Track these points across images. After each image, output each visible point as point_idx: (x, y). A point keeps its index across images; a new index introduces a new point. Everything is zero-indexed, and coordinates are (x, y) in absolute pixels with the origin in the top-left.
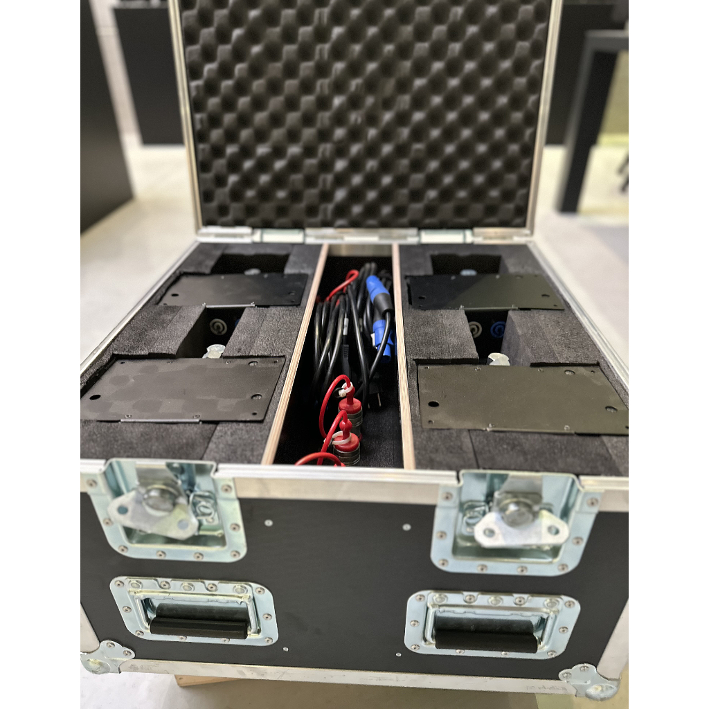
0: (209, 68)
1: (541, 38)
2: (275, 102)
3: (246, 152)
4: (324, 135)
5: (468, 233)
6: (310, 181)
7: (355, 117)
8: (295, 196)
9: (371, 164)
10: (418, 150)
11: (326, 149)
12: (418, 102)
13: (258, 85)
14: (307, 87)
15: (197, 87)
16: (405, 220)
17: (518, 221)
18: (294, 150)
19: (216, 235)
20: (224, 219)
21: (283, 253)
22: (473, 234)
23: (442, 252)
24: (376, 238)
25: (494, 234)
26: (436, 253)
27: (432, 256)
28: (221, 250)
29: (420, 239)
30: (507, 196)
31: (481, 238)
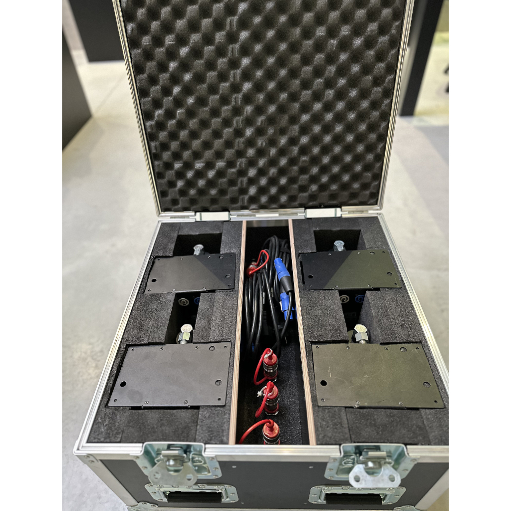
0: (158, 113)
1: (390, 86)
2: (206, 134)
3: (188, 166)
4: (240, 154)
5: (338, 209)
6: (232, 183)
7: (261, 142)
8: (222, 192)
9: (273, 171)
10: (304, 161)
11: (241, 162)
12: (304, 130)
13: (193, 123)
14: (227, 123)
15: (151, 126)
16: (296, 203)
17: (372, 201)
18: (220, 164)
19: (169, 217)
20: (176, 207)
21: (218, 232)
22: (341, 210)
23: (322, 229)
24: (277, 215)
25: (355, 210)
26: (318, 229)
27: (315, 232)
28: (177, 232)
29: (306, 214)
30: (365, 186)
31: (347, 213)
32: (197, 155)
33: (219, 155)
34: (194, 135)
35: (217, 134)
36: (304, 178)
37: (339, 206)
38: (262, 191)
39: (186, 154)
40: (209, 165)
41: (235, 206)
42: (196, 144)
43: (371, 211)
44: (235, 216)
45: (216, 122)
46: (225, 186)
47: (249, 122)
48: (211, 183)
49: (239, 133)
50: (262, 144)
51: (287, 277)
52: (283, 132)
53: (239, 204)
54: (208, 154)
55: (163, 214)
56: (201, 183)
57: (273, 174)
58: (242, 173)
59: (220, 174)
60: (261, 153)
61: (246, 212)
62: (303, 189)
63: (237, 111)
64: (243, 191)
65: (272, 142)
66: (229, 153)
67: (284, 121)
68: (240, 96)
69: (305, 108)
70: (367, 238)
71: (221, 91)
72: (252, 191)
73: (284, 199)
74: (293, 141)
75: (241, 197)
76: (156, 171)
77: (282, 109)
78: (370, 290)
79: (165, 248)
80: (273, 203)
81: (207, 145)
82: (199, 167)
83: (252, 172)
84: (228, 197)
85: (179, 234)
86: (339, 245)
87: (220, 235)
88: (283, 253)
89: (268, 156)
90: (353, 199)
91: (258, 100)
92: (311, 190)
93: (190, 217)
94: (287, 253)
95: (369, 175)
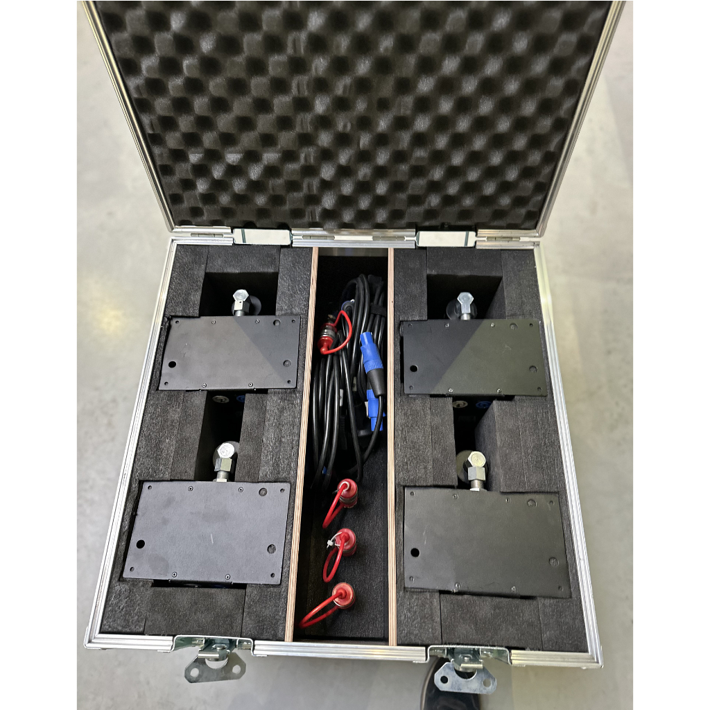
0: (148, 64)
2: (240, 107)
3: (213, 156)
4: (306, 140)
6: (293, 186)
7: (343, 123)
8: (277, 200)
9: (364, 172)
10: (418, 159)
11: (307, 155)
12: (423, 105)
13: (216, 85)
14: (280, 86)
15: (138, 88)
18: (270, 157)
19: (190, 235)
20: (199, 220)
21: (271, 270)
22: (476, 235)
23: (440, 272)
24: (370, 238)
25: (500, 235)
26: (434, 272)
27: (429, 277)
28: (203, 266)
29: (418, 239)
30: (519, 202)
31: (485, 239)
32: (228, 140)
33: (268, 140)
34: (220, 105)
35: (263, 105)
36: (419, 184)
37: (474, 228)
38: (344, 201)
39: (208, 139)
40: (251, 157)
41: (299, 221)
42: (224, 122)
43: (524, 240)
44: (300, 238)
45: (258, 85)
46: (280, 192)
47: (321, 85)
48: (256, 186)
49: (303, 104)
50: (345, 126)
51: (377, 369)
52: (383, 105)
53: (307, 219)
54: (248, 139)
55: (178, 229)
56: (239, 185)
57: (365, 176)
58: (310, 171)
59: (271, 171)
60: (343, 140)
61: (317, 231)
62: (415, 200)
63: (298, 66)
64: (313, 200)
65: (364, 123)
66: (286, 139)
67: (386, 88)
68: (303, 36)
69: (427, 66)
70: (509, 293)
71: (265, 28)
72: (328, 202)
73: (381, 216)
74: (402, 123)
75: (310, 208)
76: (158, 163)
77: (383, 66)
78: (500, 398)
79: (186, 301)
80: (363, 220)
81: (245, 123)
82: (234, 162)
83: (327, 172)
84: (287, 207)
85: (208, 271)
86: (465, 301)
87: (275, 276)
88: (375, 316)
89: (356, 146)
90: (499, 219)
91: (338, 47)
92: (429, 204)
93: (224, 236)
94: (381, 316)
95: (529, 185)
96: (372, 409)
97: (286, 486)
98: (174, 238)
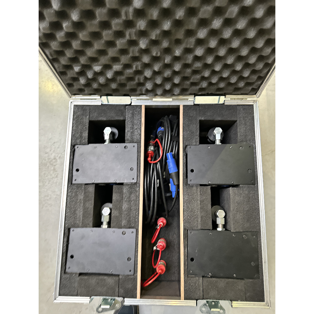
5: (222, 97)
9: (167, 73)
17: (252, 93)
21: (122, 118)
22: (225, 98)
23: (206, 118)
24: (171, 100)
25: (237, 97)
26: (203, 119)
27: (200, 121)
28: (88, 117)
29: (195, 99)
31: (229, 99)
32: (94, 60)
33: (115, 60)
34: (87, 44)
35: (110, 44)
36: (196, 78)
37: (224, 95)
39: (83, 60)
40: (107, 67)
41: (134, 93)
42: (90, 52)
43: (249, 99)
44: (135, 101)
45: (107, 34)
46: (124, 82)
47: (143, 34)
48: (111, 81)
49: (133, 43)
50: (157, 54)
51: (175, 173)
52: (178, 42)
53: (138, 92)
54: (104, 60)
55: (74, 97)
56: (102, 80)
57: (168, 75)
58: (138, 72)
59: (118, 73)
60: (156, 59)
61: (144, 97)
62: (194, 84)
63: (129, 24)
65: (167, 51)
66: (124, 59)
68: (131, 10)
69: (204, 23)
70: (240, 130)
71: (108, 5)
72: (149, 86)
74: (188, 51)
75: (140, 88)
76: (58, 71)
77: (178, 24)
78: (233, 186)
79: (81, 137)
80: (166, 93)
81: (102, 52)
82: (98, 71)
83: (148, 73)
84: (128, 88)
85: (91, 119)
86: (218, 132)
87: (124, 121)
88: (173, 141)
89: (163, 62)
91: (152, 15)
92: (202, 86)
93: (97, 100)
94: (176, 142)
96: (172, 188)
97: (134, 230)
98: (72, 101)
